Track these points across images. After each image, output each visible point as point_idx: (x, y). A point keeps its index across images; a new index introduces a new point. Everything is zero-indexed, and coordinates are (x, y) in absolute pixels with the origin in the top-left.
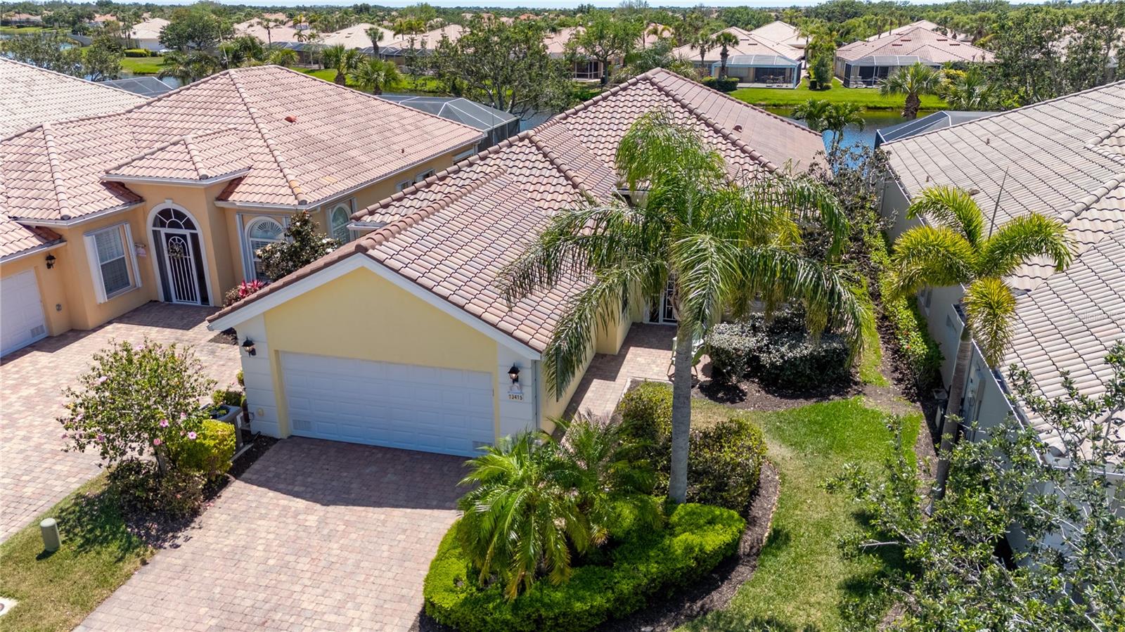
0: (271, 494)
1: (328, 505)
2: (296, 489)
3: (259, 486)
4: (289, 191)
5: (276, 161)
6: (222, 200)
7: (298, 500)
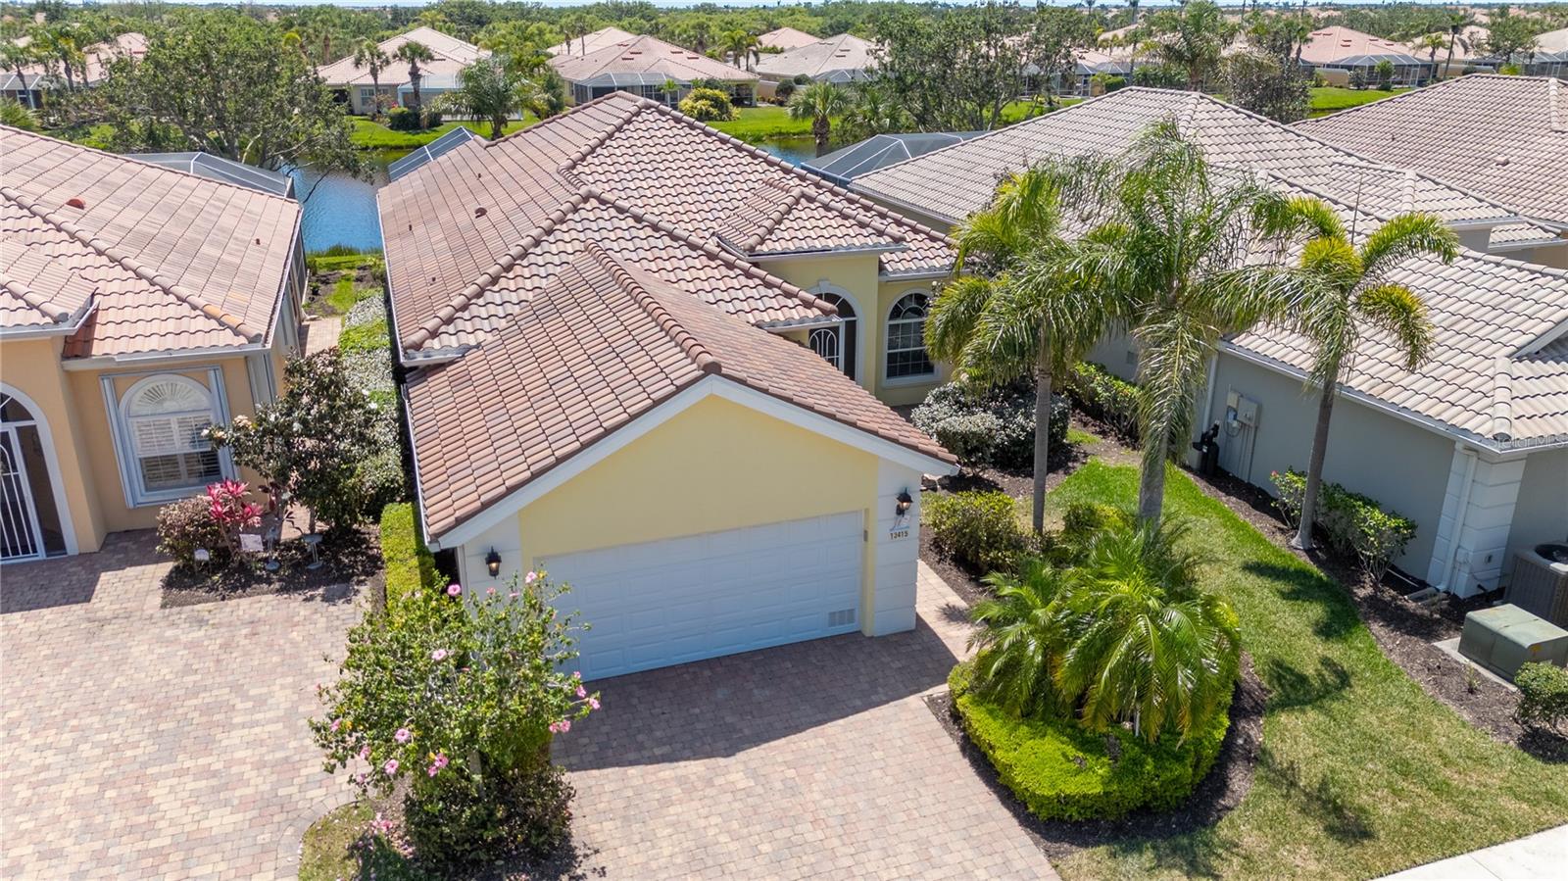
0: (632, 771)
1: (733, 754)
2: (658, 751)
3: (599, 768)
4: (214, 324)
5: (140, 277)
6: (77, 356)
7: (682, 764)
